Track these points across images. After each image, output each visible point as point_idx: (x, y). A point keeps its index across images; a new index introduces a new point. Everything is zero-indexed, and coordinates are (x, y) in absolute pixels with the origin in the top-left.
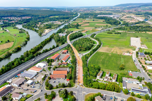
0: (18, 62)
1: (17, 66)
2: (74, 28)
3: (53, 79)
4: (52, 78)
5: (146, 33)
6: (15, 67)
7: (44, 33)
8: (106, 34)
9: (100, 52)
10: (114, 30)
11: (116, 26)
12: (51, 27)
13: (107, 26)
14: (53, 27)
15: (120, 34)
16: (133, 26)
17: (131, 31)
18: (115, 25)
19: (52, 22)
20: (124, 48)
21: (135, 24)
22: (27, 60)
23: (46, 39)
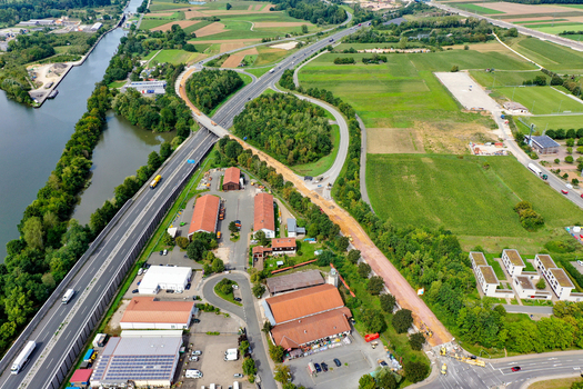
0: (25, 290)
1: (30, 316)
2: (172, 48)
3: (299, 352)
4: (293, 349)
5: (466, 48)
6: (20, 328)
7: (41, 89)
8: (331, 65)
9: (379, 155)
10: (348, 46)
11: (341, 28)
12: (53, 53)
13: (305, 30)
14: (62, 51)
15: (385, 60)
16: (403, 24)
17: (411, 44)
18: (332, 23)
19: (33, 22)
20: (450, 122)
21: (400, 16)
22: (67, 267)
23: (81, 123)
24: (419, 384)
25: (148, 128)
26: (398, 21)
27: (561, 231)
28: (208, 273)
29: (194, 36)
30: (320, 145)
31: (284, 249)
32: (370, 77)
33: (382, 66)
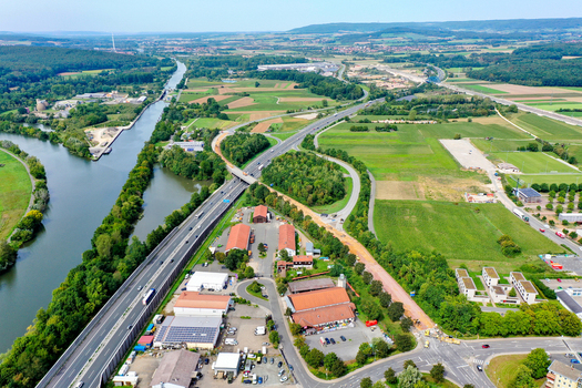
0: (101, 282)
1: (104, 301)
2: (208, 116)
3: (313, 330)
4: (308, 327)
5: (470, 121)
6: (98, 308)
7: (98, 147)
8: (347, 132)
9: (385, 201)
10: (363, 118)
11: (358, 103)
12: (106, 120)
13: (325, 104)
14: (113, 118)
15: (395, 129)
16: (413, 101)
17: (420, 117)
18: (349, 99)
19: (87, 95)
20: (450, 178)
21: (412, 94)
22: (130, 271)
23: (135, 172)
24: (406, 353)
25: (189, 177)
26: (410, 98)
27: (535, 258)
28: (241, 278)
29: (227, 108)
30: (336, 191)
31: (303, 263)
32: (382, 142)
33: (393, 133)
